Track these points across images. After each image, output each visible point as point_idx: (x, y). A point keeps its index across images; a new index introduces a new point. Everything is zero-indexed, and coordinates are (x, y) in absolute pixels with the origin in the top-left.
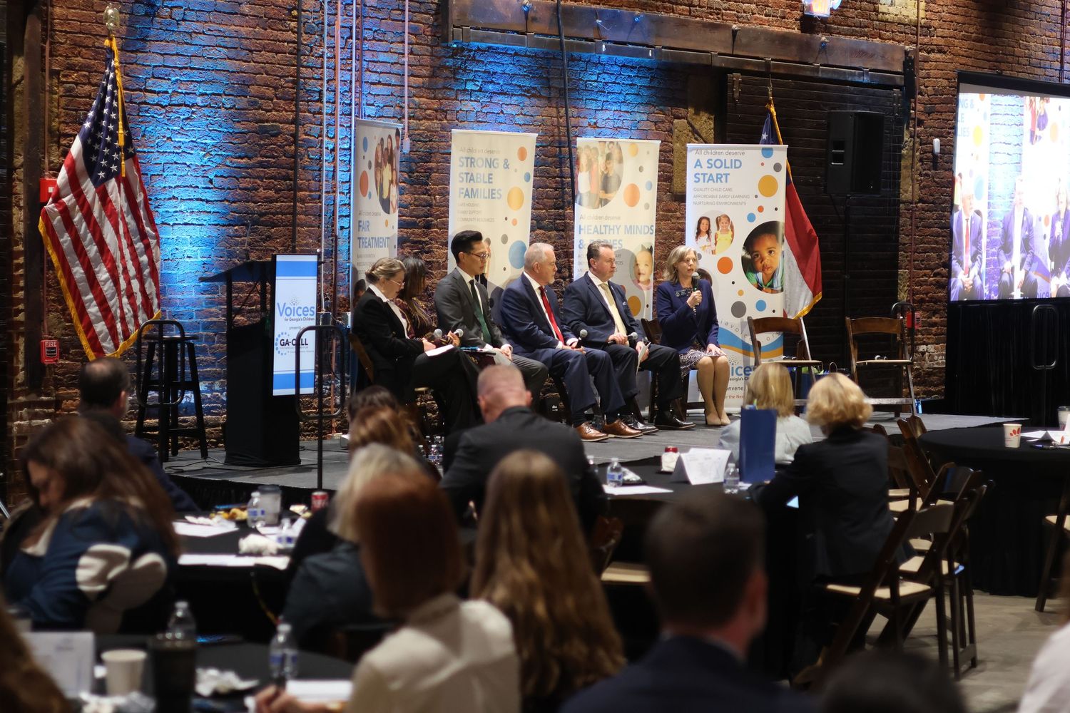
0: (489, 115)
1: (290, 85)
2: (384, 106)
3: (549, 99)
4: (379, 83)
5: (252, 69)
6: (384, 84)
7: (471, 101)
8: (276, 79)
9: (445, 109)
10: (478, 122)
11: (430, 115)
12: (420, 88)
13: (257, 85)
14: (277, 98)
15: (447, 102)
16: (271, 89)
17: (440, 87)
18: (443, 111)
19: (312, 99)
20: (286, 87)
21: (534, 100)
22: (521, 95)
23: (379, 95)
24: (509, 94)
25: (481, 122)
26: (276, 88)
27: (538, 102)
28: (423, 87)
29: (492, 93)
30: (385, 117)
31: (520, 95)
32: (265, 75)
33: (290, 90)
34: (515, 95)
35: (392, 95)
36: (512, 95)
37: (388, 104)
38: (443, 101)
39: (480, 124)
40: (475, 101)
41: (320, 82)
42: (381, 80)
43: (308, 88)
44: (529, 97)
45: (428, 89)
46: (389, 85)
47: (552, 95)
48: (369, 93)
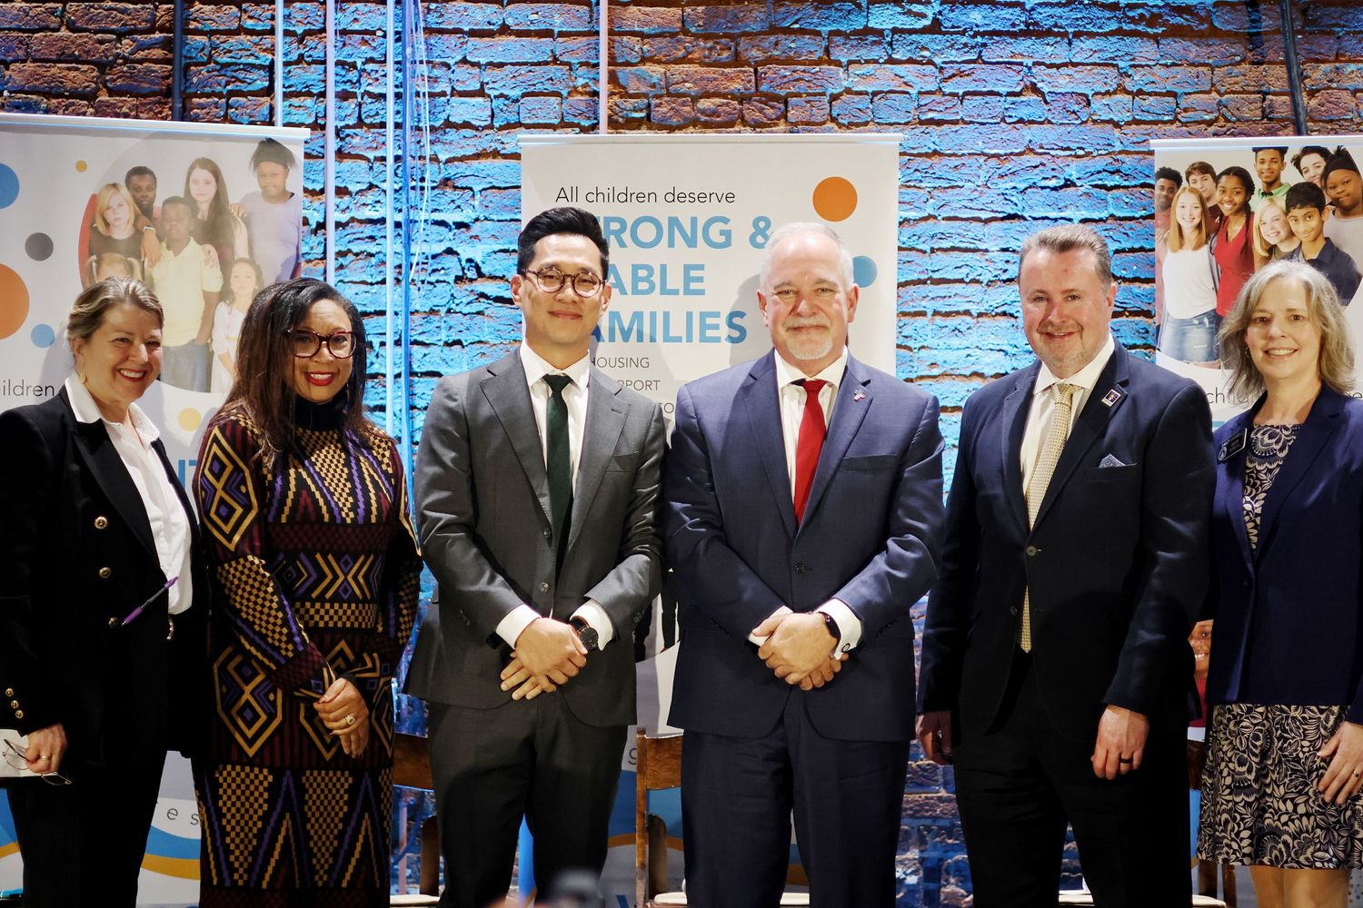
0: (971, 102)
1: (158, 53)
2: (524, 95)
3: (1253, 39)
4: (505, 30)
5: (16, 18)
6: (520, 34)
7: (891, 61)
8: (101, 42)
9: (783, 92)
10: (922, 123)
11: (714, 113)
12: (673, 35)
13: (35, 61)
14: (111, 92)
15: (785, 71)
16: (85, 67)
17: (755, 27)
18: (770, 98)
19: (244, 87)
20: (141, 62)
21: (1175, 47)
22: (1119, 32)
23: (501, 65)
24: (1064, 35)
25: (939, 123)
26: (102, 66)
27: (1194, 51)
28: (686, 32)
29: (983, 34)
30: (528, 127)
31: (1112, 33)
32: (64, 32)
33: (157, 67)
34: (1091, 35)
35: (555, 60)
36: (1077, 35)
37: (539, 88)
38: (771, 71)
39: (931, 128)
40: (911, 61)
41: (267, 41)
42: (509, 22)
43: (225, 59)
44: (1156, 39)
45: (706, 37)
46: (547, 33)
47: (1267, 23)
48: (464, 61)
